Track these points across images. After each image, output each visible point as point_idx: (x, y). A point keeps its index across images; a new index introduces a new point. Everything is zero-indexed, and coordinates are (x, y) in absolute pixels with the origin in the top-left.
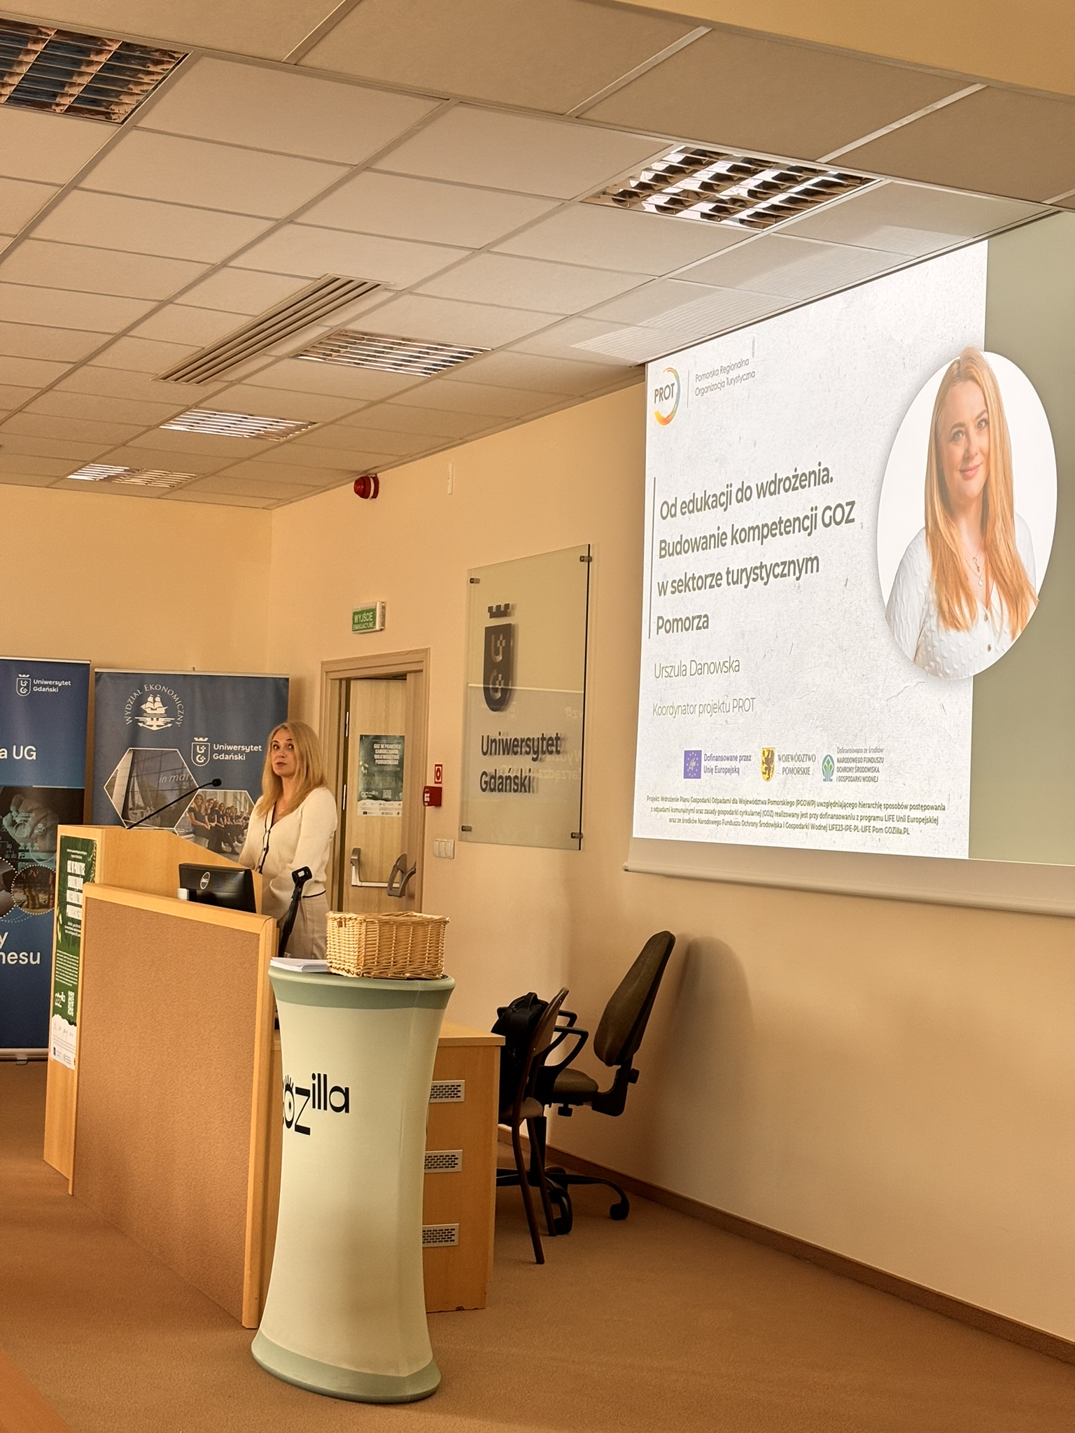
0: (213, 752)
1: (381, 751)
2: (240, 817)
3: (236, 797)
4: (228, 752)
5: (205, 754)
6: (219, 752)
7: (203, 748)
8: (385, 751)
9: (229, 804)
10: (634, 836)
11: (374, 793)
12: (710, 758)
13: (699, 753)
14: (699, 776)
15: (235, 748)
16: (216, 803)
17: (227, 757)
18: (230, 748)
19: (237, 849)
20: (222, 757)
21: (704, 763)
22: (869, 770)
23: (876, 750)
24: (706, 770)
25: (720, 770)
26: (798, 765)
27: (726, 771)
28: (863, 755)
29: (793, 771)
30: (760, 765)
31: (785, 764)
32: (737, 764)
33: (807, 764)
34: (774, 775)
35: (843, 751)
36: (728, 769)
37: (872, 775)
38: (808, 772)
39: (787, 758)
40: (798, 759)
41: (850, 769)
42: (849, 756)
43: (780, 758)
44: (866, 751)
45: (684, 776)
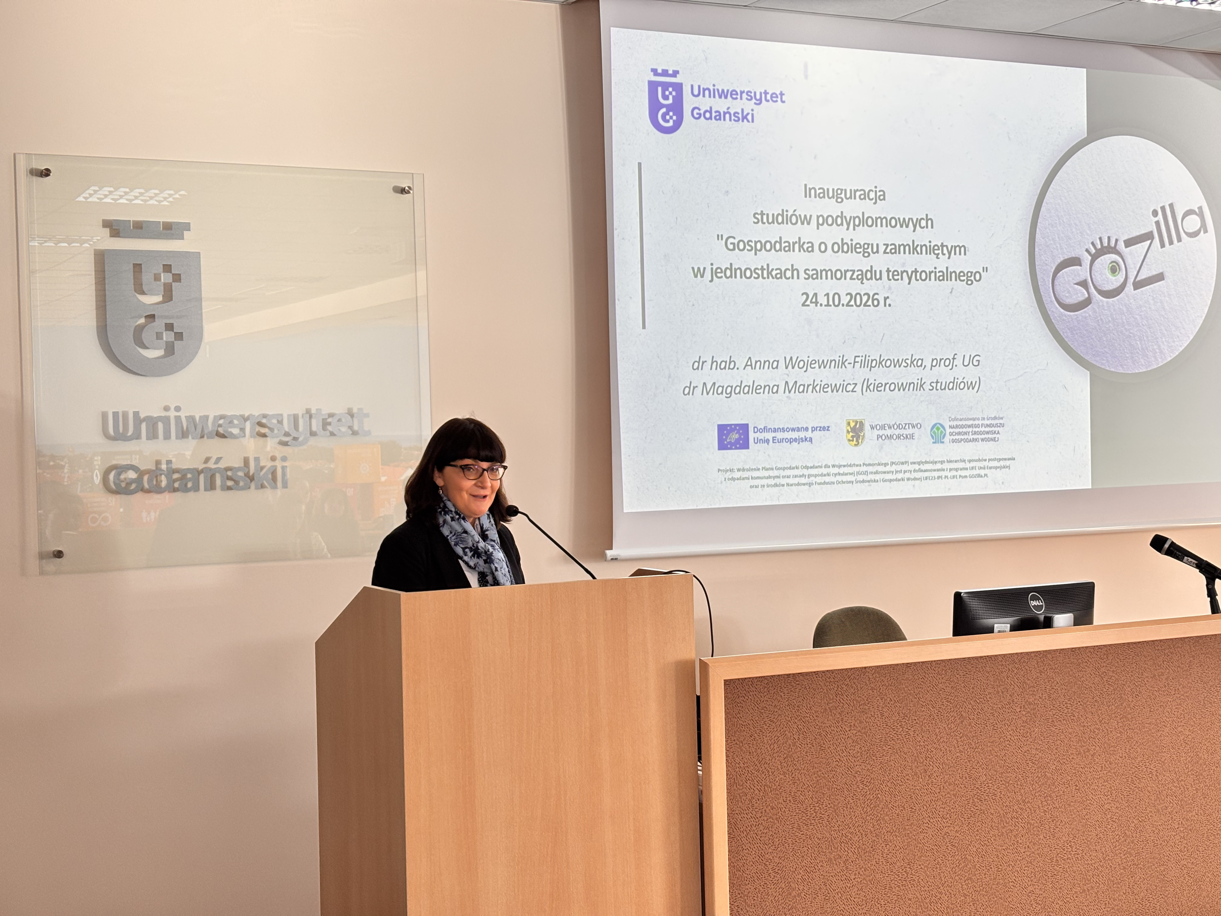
12: (764, 430)
14: (747, 447)
21: (752, 435)
22: (988, 433)
23: (995, 418)
24: (758, 441)
25: (781, 441)
26: (897, 432)
27: (790, 441)
28: (980, 422)
29: (891, 437)
30: (842, 431)
31: (881, 432)
32: (809, 434)
33: (910, 431)
34: (864, 443)
35: (956, 419)
36: (795, 440)
37: (990, 436)
38: (912, 436)
39: (883, 427)
40: (898, 427)
41: (965, 433)
42: (964, 423)
43: (872, 428)
44: (983, 419)
45: (720, 448)
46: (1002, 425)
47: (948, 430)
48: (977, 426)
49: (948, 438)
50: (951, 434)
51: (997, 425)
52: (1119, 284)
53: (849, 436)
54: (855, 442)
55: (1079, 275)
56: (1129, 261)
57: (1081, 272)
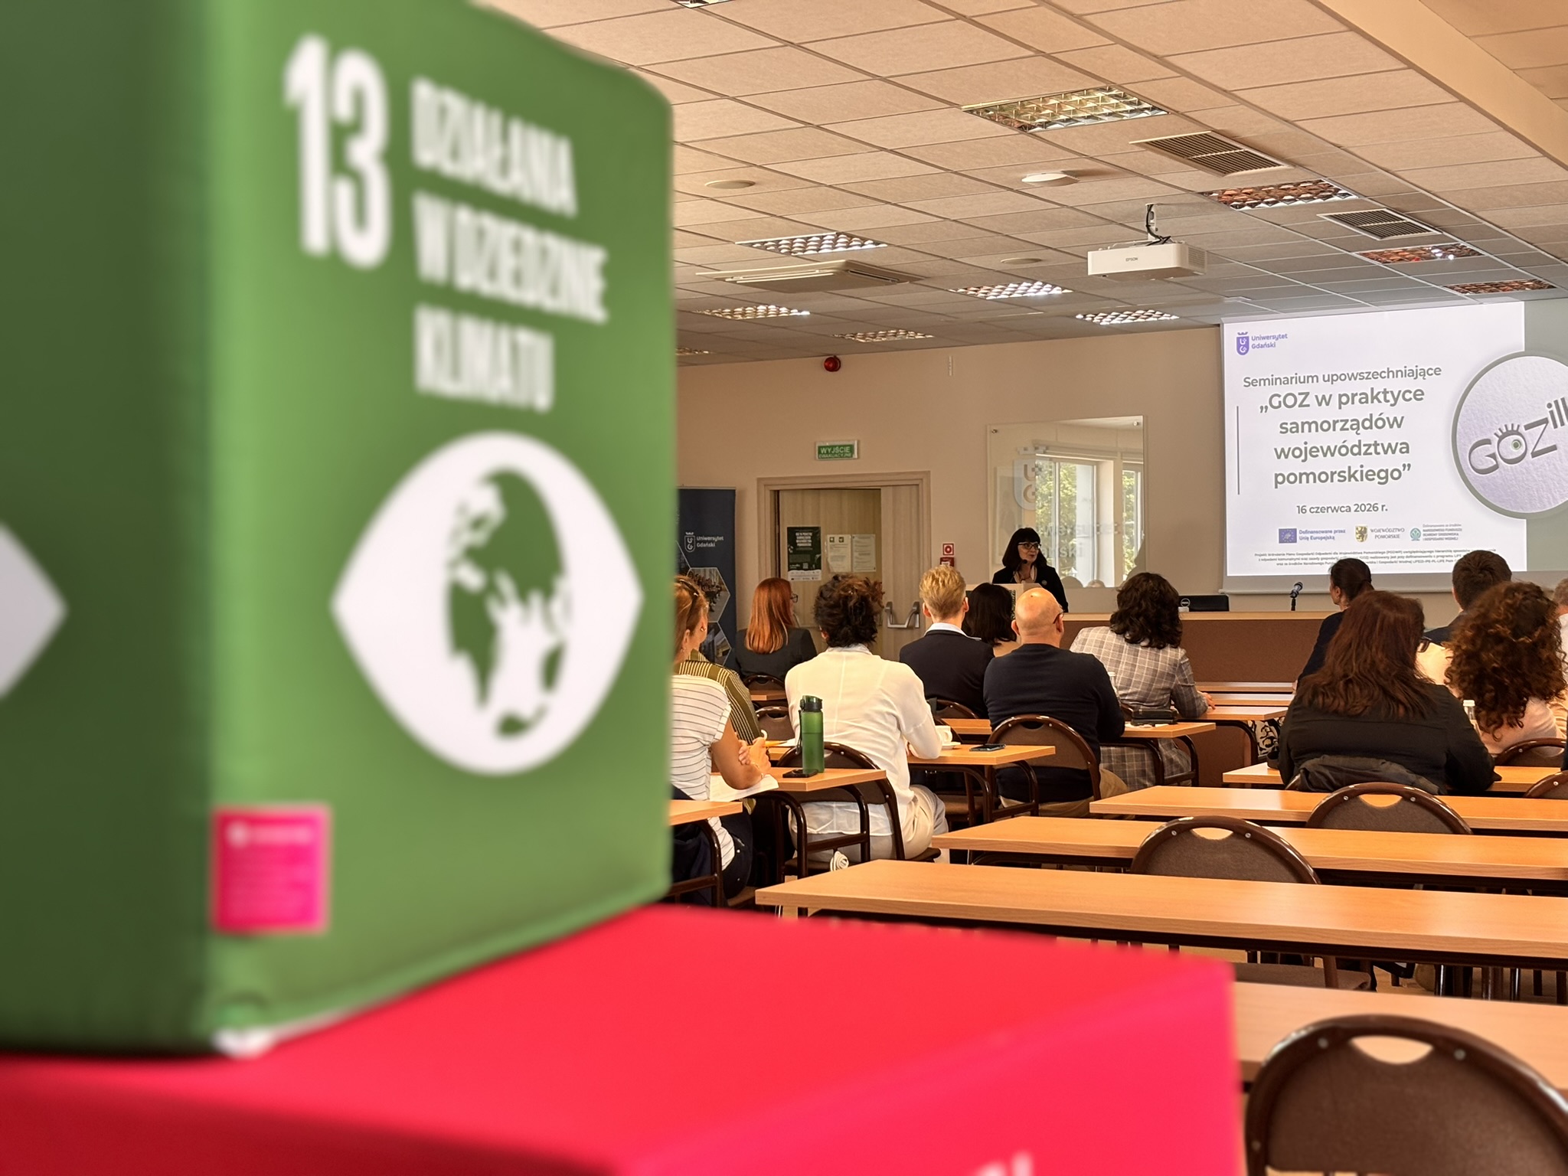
0: (697, 542)
1: (800, 538)
2: (713, 586)
3: (710, 572)
4: (705, 542)
5: (692, 544)
6: (700, 542)
7: (691, 539)
8: (803, 538)
9: (707, 578)
10: (1228, 575)
11: (797, 565)
12: (1301, 532)
13: (1295, 530)
14: (1295, 542)
15: (709, 538)
16: (700, 577)
17: (705, 545)
18: (706, 539)
19: (713, 608)
20: (702, 545)
21: (1298, 535)
22: (1450, 534)
23: (1455, 525)
24: (1301, 539)
25: (1315, 538)
26: (1389, 534)
27: (1321, 538)
28: (1445, 528)
29: (1384, 537)
30: (1354, 535)
31: (1378, 534)
32: (1332, 535)
33: (1398, 533)
34: (1368, 539)
35: (1428, 526)
36: (1324, 538)
37: (1453, 537)
38: (1398, 536)
39: (1379, 531)
40: (1389, 531)
41: (1434, 535)
42: (1433, 528)
43: (1372, 531)
44: (1447, 526)
45: (1280, 542)
46: (1461, 530)
47: (1422, 533)
48: (1443, 530)
49: (1422, 537)
50: (1424, 535)
51: (1457, 530)
52: (1520, 455)
53: (1358, 536)
54: (1361, 539)
55: (1489, 450)
56: (1528, 438)
57: (1492, 448)
